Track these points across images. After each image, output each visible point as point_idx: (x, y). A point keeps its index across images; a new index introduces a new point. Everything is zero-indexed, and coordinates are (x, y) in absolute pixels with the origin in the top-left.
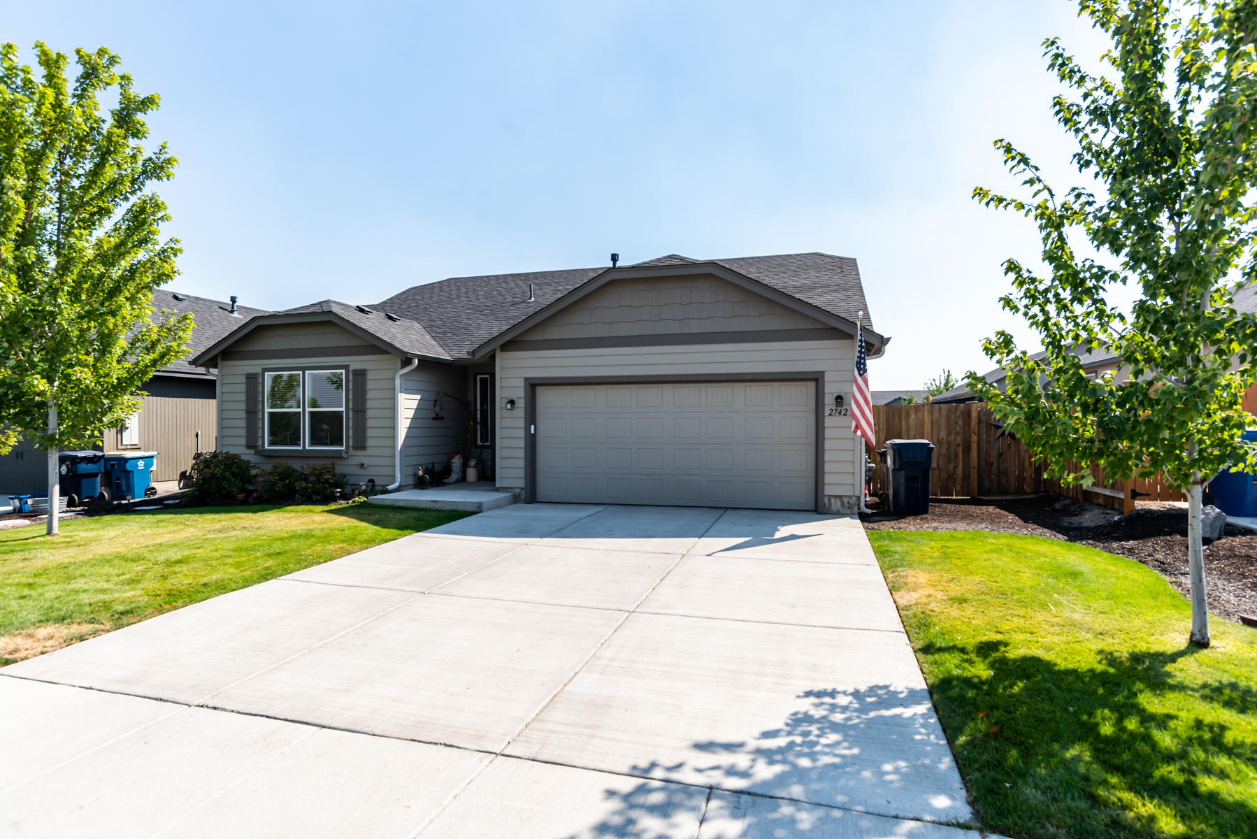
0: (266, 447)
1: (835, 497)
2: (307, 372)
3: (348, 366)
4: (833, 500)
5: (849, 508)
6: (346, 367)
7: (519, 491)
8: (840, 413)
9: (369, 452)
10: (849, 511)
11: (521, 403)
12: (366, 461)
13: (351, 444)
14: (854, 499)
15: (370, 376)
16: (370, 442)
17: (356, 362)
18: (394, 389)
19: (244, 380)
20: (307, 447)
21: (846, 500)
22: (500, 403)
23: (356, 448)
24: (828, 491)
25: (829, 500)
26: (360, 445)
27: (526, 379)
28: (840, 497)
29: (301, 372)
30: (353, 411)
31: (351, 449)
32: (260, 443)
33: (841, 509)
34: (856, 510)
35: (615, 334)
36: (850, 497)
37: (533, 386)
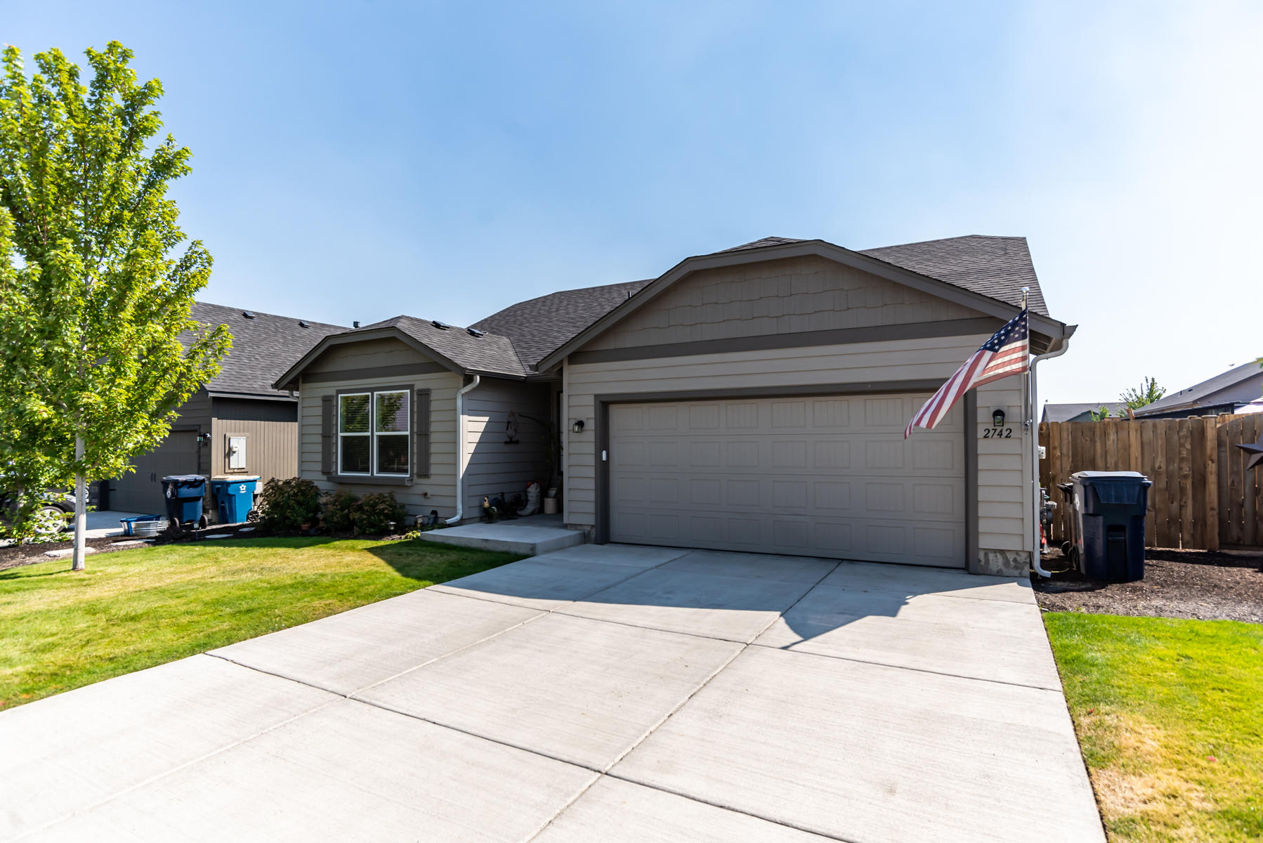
0: (339, 473)
1: (995, 551)
2: (375, 393)
3: (413, 385)
4: (991, 556)
5: (1016, 568)
6: (411, 387)
7: (589, 528)
8: (1000, 435)
9: (432, 480)
10: (1016, 573)
11: (590, 425)
12: (429, 491)
13: (415, 471)
14: (1024, 556)
15: (433, 396)
16: (433, 470)
17: (421, 381)
18: (456, 410)
19: (320, 402)
20: (375, 474)
21: (1011, 557)
22: (566, 425)
23: (420, 476)
24: (984, 542)
25: (986, 555)
26: (424, 473)
27: (596, 396)
28: (1002, 552)
29: (370, 394)
30: (418, 435)
31: (415, 476)
32: (334, 469)
33: (1004, 569)
34: (1027, 571)
35: (697, 338)
36: (1017, 552)
37: (605, 405)
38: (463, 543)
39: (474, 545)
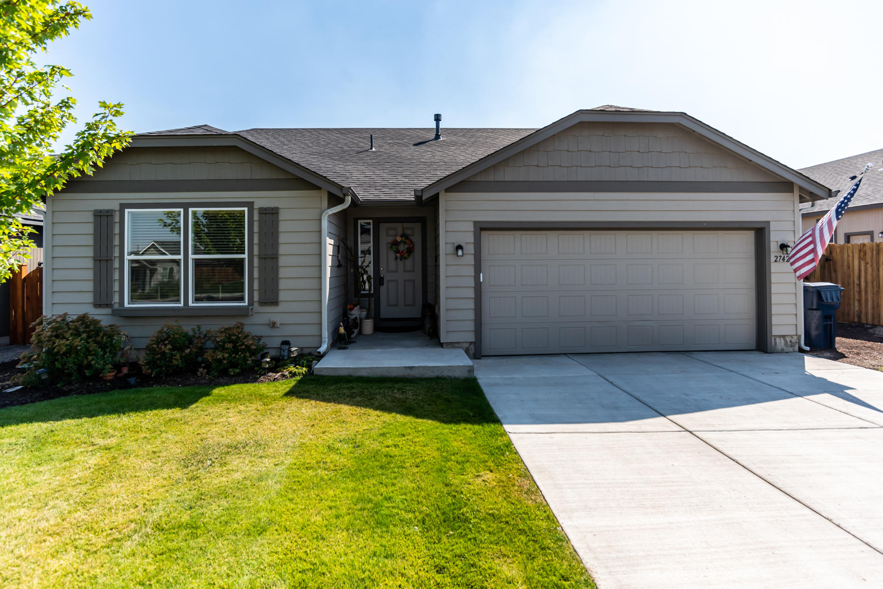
0: (126, 305)
1: (780, 336)
3: (253, 203)
4: (778, 340)
5: (791, 346)
6: (250, 205)
7: (467, 345)
8: (784, 260)
9: (281, 307)
10: (791, 349)
11: (470, 249)
12: (278, 319)
13: (256, 298)
14: (795, 338)
15: (283, 215)
16: (282, 296)
17: (263, 199)
18: (320, 232)
19: (88, 219)
20: (191, 304)
21: (788, 339)
22: (444, 249)
23: (262, 303)
24: (776, 331)
25: (775, 339)
26: (270, 298)
27: (475, 223)
28: (784, 336)
29: (182, 210)
30: (260, 258)
31: (256, 305)
32: (116, 299)
33: (785, 348)
34: (797, 348)
35: (573, 178)
36: (792, 336)
37: (482, 230)
38: (379, 374)
39: (394, 374)
